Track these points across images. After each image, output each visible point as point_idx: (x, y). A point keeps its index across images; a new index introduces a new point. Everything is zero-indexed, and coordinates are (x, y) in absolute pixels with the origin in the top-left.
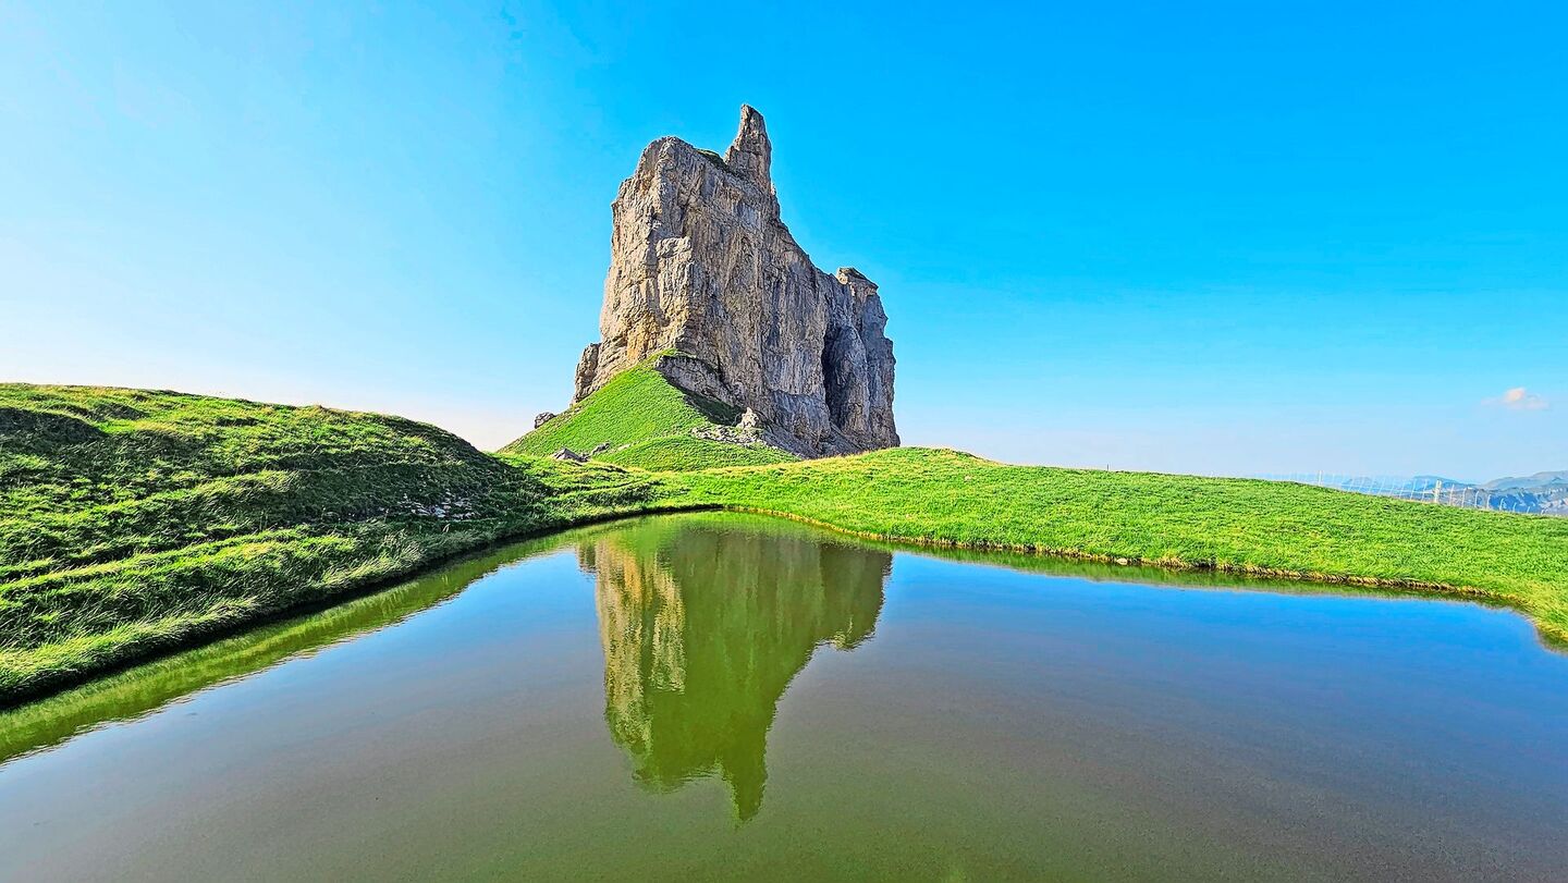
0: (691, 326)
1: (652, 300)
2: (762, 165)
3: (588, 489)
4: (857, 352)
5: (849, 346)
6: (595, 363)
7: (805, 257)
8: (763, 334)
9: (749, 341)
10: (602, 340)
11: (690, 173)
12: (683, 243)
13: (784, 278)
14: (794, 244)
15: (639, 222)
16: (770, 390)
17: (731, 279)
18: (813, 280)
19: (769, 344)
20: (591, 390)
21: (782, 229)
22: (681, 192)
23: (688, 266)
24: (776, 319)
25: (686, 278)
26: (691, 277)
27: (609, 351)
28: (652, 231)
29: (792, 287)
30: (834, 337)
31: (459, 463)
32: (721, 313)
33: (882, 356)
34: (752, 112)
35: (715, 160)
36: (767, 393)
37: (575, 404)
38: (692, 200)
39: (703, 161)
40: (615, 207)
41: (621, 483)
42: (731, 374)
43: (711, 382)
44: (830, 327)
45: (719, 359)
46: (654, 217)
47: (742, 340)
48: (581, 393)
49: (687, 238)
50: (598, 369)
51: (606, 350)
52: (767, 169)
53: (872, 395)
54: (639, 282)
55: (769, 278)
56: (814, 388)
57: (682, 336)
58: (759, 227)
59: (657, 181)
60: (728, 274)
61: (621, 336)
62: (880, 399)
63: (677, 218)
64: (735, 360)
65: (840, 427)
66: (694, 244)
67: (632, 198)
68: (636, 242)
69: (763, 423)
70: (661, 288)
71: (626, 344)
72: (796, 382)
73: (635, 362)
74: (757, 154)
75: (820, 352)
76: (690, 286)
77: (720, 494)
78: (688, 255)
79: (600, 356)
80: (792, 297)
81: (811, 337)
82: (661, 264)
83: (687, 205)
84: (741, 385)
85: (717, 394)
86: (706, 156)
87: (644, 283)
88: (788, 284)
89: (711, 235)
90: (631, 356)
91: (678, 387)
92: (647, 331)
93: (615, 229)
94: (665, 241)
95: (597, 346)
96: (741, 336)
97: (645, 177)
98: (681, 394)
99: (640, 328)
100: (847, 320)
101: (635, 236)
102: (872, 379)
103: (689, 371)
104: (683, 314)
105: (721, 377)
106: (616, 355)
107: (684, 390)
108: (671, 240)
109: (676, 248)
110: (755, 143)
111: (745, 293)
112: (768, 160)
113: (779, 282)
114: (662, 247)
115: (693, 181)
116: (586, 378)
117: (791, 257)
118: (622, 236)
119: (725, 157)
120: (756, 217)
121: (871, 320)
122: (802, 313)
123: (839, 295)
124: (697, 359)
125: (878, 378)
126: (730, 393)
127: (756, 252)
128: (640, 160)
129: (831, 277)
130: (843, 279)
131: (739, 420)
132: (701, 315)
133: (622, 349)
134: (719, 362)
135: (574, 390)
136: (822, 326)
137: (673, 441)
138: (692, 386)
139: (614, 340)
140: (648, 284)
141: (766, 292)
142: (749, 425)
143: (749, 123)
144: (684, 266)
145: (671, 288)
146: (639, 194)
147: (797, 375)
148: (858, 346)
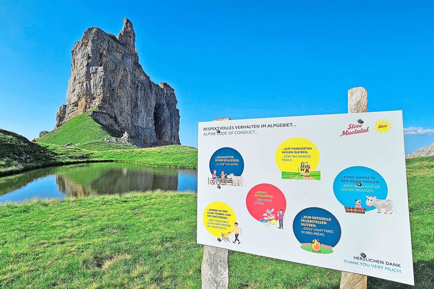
0: (104, 100)
1: (88, 90)
2: (132, 42)
3: (69, 154)
4: (166, 113)
5: (163, 111)
6: (65, 112)
7: (148, 78)
8: (132, 105)
9: (126, 107)
10: (67, 103)
11: (104, 42)
12: (100, 69)
13: (140, 85)
14: (144, 73)
15: (83, 59)
16: (134, 125)
17: (120, 83)
18: (151, 86)
19: (134, 109)
20: (63, 123)
21: (139, 66)
22: (100, 49)
23: (103, 78)
24: (137, 100)
25: (102, 82)
26: (104, 82)
27: (70, 108)
28: (88, 63)
29: (143, 88)
30: (158, 108)
31: (26, 144)
32: (116, 96)
33: (175, 115)
34: (128, 21)
35: (114, 38)
36: (133, 127)
37: (56, 128)
38: (104, 52)
39: (109, 38)
40: (73, 52)
41: (79, 153)
42: (119, 119)
43: (111, 121)
44: (156, 104)
45: (115, 113)
46: (89, 58)
47: (124, 107)
48: (59, 124)
49: (102, 67)
50: (66, 115)
51: (70, 107)
52: (134, 43)
53: (172, 129)
54: (83, 82)
55: (134, 84)
56: (150, 125)
57: (100, 104)
58: (131, 65)
59: (90, 43)
60: (118, 82)
61: (76, 102)
62: (174, 130)
63: (98, 59)
64: (121, 114)
65: (160, 140)
66: (105, 69)
67: (80, 49)
68: (82, 67)
69: (131, 137)
70: (92, 85)
71: (78, 106)
72: (144, 123)
73: (81, 113)
74: (130, 37)
75: (153, 112)
76: (104, 86)
77: (113, 157)
78: (102, 74)
79: (67, 110)
80: (143, 92)
81: (150, 107)
82: (92, 76)
83: (102, 54)
84: (123, 123)
85: (114, 126)
86: (110, 36)
87: (85, 83)
88: (141, 87)
89: (111, 66)
90: (80, 110)
91: (99, 123)
92: (86, 101)
93: (73, 60)
94: (94, 67)
95: (65, 106)
96: (123, 105)
97: (85, 41)
98: (100, 126)
99: (83, 100)
100: (163, 101)
101: (81, 64)
102: (172, 123)
103: (103, 117)
104: (101, 96)
105: (115, 119)
106: (74, 110)
107: (101, 124)
108: (96, 67)
109: (98, 71)
110: (129, 33)
111: (125, 89)
112: (134, 40)
113: (138, 86)
114: (92, 69)
115: (105, 45)
116: (61, 118)
117: (142, 77)
118: (76, 63)
119: (117, 37)
120: (130, 61)
121: (172, 102)
122: (146, 99)
123: (161, 92)
124: (106, 113)
125: (174, 123)
126: (119, 126)
127: (129, 74)
128: (83, 34)
129: (157, 85)
130: (162, 86)
131: (122, 136)
132: (108, 97)
133: (76, 108)
134: (115, 114)
135: (56, 123)
136: (154, 104)
137: (97, 142)
138: (104, 123)
139: (73, 104)
140: (86, 83)
141: (133, 89)
142: (126, 138)
143: (127, 25)
144: (101, 78)
145: (96, 85)
146: (83, 48)
147: (144, 121)
148: (167, 111)
